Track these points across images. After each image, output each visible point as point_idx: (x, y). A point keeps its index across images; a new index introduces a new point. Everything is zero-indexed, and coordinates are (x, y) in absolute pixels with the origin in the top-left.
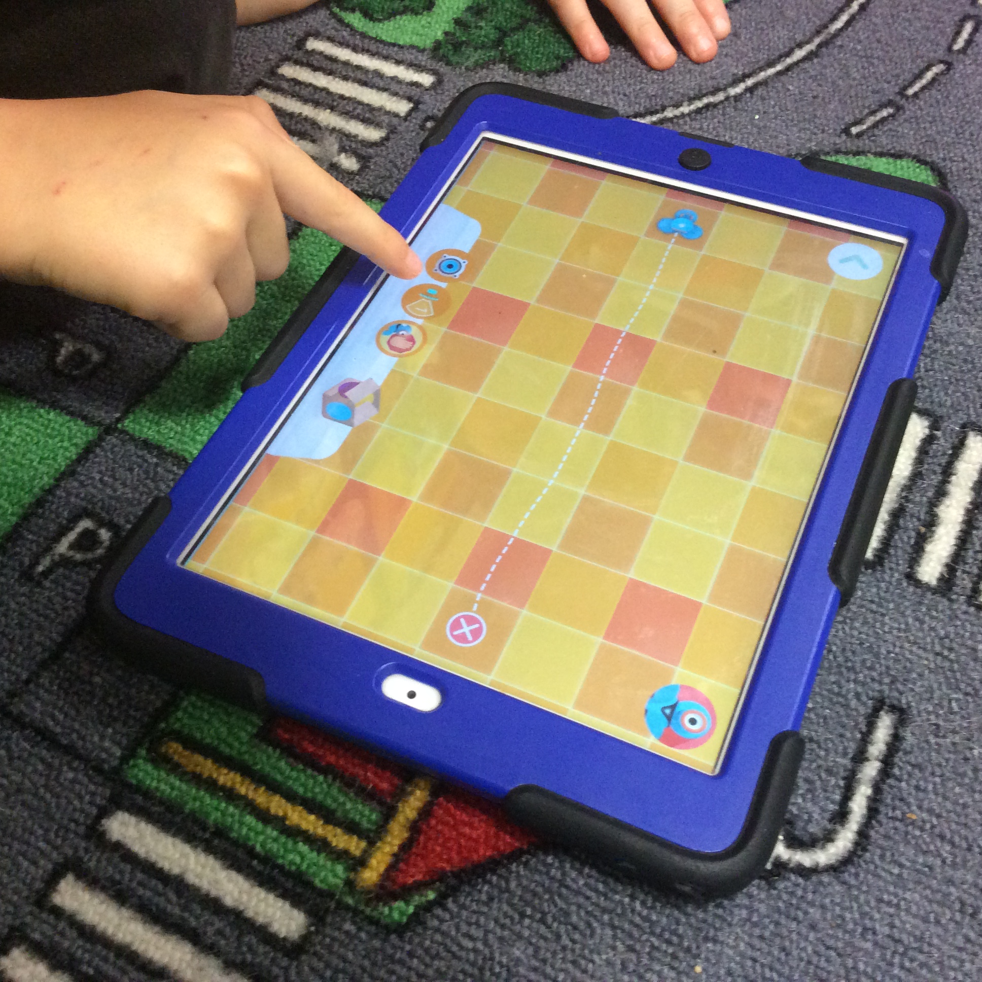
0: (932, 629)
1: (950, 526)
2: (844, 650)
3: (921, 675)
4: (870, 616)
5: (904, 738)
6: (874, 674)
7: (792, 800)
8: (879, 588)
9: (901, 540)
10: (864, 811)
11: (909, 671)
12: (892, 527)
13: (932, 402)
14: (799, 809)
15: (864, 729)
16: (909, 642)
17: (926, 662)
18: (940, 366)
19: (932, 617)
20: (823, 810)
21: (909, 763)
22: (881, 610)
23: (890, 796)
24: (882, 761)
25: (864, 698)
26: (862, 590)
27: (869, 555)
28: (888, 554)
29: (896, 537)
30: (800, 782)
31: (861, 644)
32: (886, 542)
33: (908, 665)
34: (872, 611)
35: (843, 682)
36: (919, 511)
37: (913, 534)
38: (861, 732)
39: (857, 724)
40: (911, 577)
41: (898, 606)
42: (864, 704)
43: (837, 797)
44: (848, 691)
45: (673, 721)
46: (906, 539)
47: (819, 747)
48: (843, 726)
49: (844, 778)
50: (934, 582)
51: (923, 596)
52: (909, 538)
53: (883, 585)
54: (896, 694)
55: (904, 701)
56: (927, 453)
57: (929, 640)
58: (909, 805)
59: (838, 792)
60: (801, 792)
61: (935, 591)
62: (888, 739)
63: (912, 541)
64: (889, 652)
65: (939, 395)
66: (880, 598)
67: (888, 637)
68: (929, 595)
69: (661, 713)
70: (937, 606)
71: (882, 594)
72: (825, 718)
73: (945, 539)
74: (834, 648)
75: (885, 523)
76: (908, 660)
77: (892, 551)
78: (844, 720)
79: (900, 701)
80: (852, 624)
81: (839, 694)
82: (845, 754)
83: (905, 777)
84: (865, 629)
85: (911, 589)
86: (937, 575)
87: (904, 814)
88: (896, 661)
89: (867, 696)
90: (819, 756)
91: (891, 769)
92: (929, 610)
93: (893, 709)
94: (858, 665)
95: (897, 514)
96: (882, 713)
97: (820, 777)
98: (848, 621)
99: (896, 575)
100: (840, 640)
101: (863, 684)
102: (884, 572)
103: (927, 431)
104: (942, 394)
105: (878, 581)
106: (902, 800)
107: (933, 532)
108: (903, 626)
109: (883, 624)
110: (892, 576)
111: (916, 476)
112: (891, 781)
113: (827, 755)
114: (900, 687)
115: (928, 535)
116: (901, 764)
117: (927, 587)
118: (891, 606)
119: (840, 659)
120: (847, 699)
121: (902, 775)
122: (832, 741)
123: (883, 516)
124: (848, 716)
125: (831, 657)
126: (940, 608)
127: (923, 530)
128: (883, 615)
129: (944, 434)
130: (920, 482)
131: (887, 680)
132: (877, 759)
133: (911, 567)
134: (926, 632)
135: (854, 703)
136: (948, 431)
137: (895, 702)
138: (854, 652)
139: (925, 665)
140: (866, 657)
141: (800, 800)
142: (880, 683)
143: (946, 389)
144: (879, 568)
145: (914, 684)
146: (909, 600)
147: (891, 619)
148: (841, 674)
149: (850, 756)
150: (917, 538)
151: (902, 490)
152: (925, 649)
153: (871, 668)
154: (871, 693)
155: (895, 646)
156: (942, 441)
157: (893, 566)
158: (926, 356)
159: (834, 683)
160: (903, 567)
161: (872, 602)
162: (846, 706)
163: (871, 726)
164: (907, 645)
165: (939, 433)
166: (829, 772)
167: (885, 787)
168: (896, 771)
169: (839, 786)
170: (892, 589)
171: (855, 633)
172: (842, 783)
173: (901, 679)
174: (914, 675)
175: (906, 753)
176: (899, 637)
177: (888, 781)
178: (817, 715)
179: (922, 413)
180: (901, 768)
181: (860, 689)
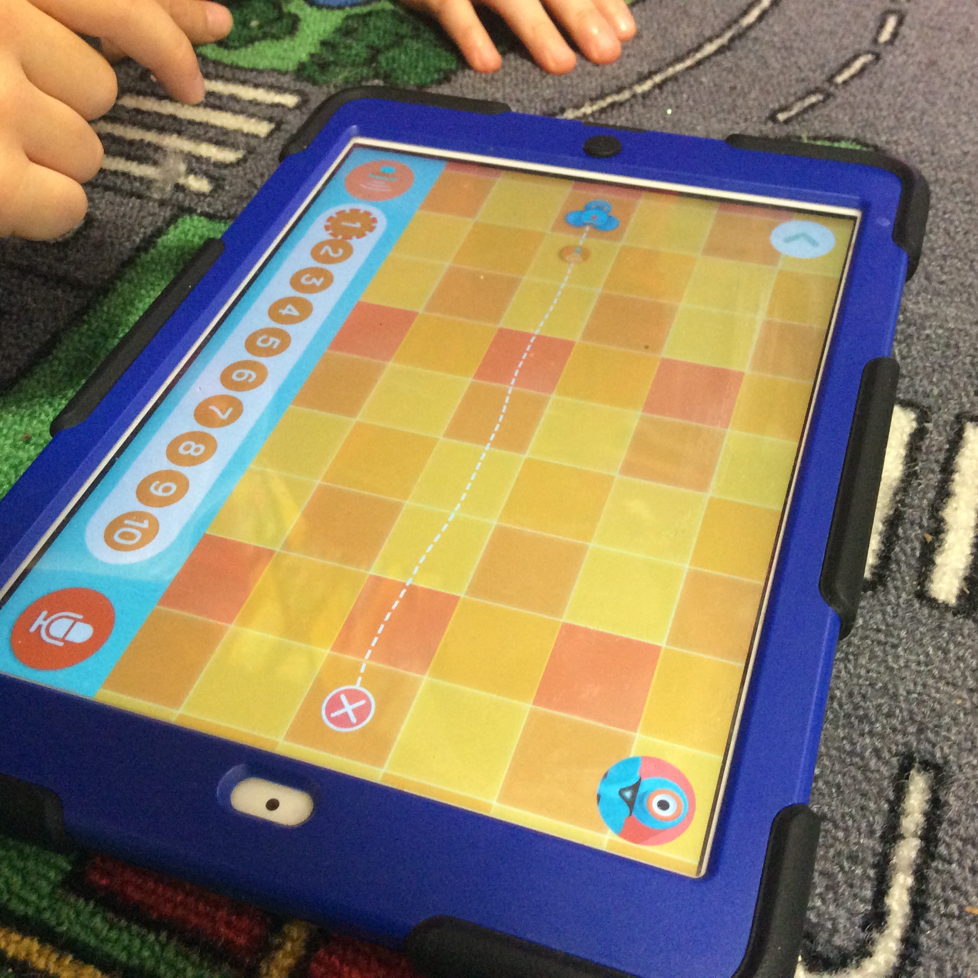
0: (959, 659)
1: (961, 532)
2: (851, 695)
3: (954, 719)
4: (878, 650)
5: (946, 803)
6: (894, 722)
7: (810, 904)
8: (884, 613)
9: (903, 551)
10: (907, 909)
11: (940, 716)
12: (889, 539)
13: (916, 392)
14: (819, 915)
15: (892, 796)
16: (934, 677)
17: (959, 702)
18: (918, 352)
19: (958, 644)
20: (852, 914)
21: (957, 836)
22: (890, 640)
23: (939, 886)
24: (922, 838)
25: (886, 755)
26: (862, 616)
27: (867, 574)
28: (891, 570)
29: (897, 549)
30: (817, 878)
31: (872, 685)
32: (885, 558)
33: (937, 707)
34: (879, 643)
35: (855, 736)
36: (921, 518)
37: (917, 545)
38: (888, 801)
39: (881, 791)
40: (923, 596)
41: (910, 633)
42: (887, 763)
43: (868, 893)
44: (864, 748)
45: (637, 805)
46: (909, 551)
47: (836, 826)
48: (864, 795)
49: (874, 866)
50: (953, 601)
51: (942, 617)
52: (913, 549)
53: (889, 609)
54: (926, 746)
55: (938, 755)
56: (919, 449)
57: (958, 673)
58: (966, 894)
59: (868, 885)
60: (818, 891)
61: (956, 612)
62: (926, 807)
63: (918, 553)
64: (909, 693)
65: (922, 384)
66: (887, 625)
67: (906, 673)
68: (949, 616)
69: (618, 797)
70: (961, 629)
71: (890, 620)
72: (838, 786)
73: (957, 548)
74: (838, 693)
75: (880, 534)
76: (935, 700)
77: (894, 566)
78: (864, 785)
79: (933, 755)
80: (856, 660)
81: (852, 753)
82: (872, 833)
83: (956, 856)
84: (874, 666)
85: (926, 611)
86: (955, 591)
87: (961, 908)
88: (921, 703)
89: (890, 751)
90: (835, 838)
91: (936, 847)
92: (952, 634)
93: (926, 765)
94: (872, 712)
95: (894, 522)
96: (913, 772)
97: (842, 868)
98: (851, 657)
99: (904, 595)
100: (844, 682)
101: (882, 737)
102: (887, 592)
103: (914, 425)
104: (925, 382)
105: (882, 605)
106: (955, 888)
107: (942, 541)
108: (922, 658)
109: (897, 657)
110: (899, 597)
111: (909, 476)
112: (938, 864)
113: (847, 837)
114: (930, 735)
115: (936, 545)
116: (947, 839)
117: (946, 607)
118: (903, 634)
119: (848, 707)
120: (863, 758)
121: (950, 854)
122: (852, 816)
123: (878, 526)
124: (868, 780)
125: (835, 705)
126: (966, 632)
127: (929, 538)
128: (895, 646)
129: (936, 426)
130: (915, 483)
131: (912, 729)
132: (915, 835)
133: (922, 584)
134: (953, 662)
135: (873, 763)
136: (941, 423)
137: (928, 757)
138: (864, 697)
139: (959, 706)
140: (880, 701)
141: (819, 903)
142: (905, 734)
143: (929, 376)
144: (880, 588)
145: (949, 730)
146: (925, 625)
147: (905, 650)
148: (852, 726)
149: (878, 834)
150: (922, 549)
151: (895, 494)
152: (955, 685)
153: (889, 715)
154: (894, 748)
155: (915, 684)
156: (935, 436)
157: (899, 584)
158: (900, 342)
159: (843, 738)
160: (911, 584)
161: (878, 631)
162: (865, 769)
163: (901, 791)
164: (930, 682)
165: (929, 426)
166: (853, 858)
167: (931, 874)
168: (942, 849)
169: (868, 878)
170: (900, 613)
171: (863, 672)
172: (871, 873)
173: (930, 725)
174: (947, 719)
175: (953, 823)
176: (919, 672)
177: (934, 864)
178: (826, 783)
179: (907, 404)
180: (948, 846)
181: (878, 744)
